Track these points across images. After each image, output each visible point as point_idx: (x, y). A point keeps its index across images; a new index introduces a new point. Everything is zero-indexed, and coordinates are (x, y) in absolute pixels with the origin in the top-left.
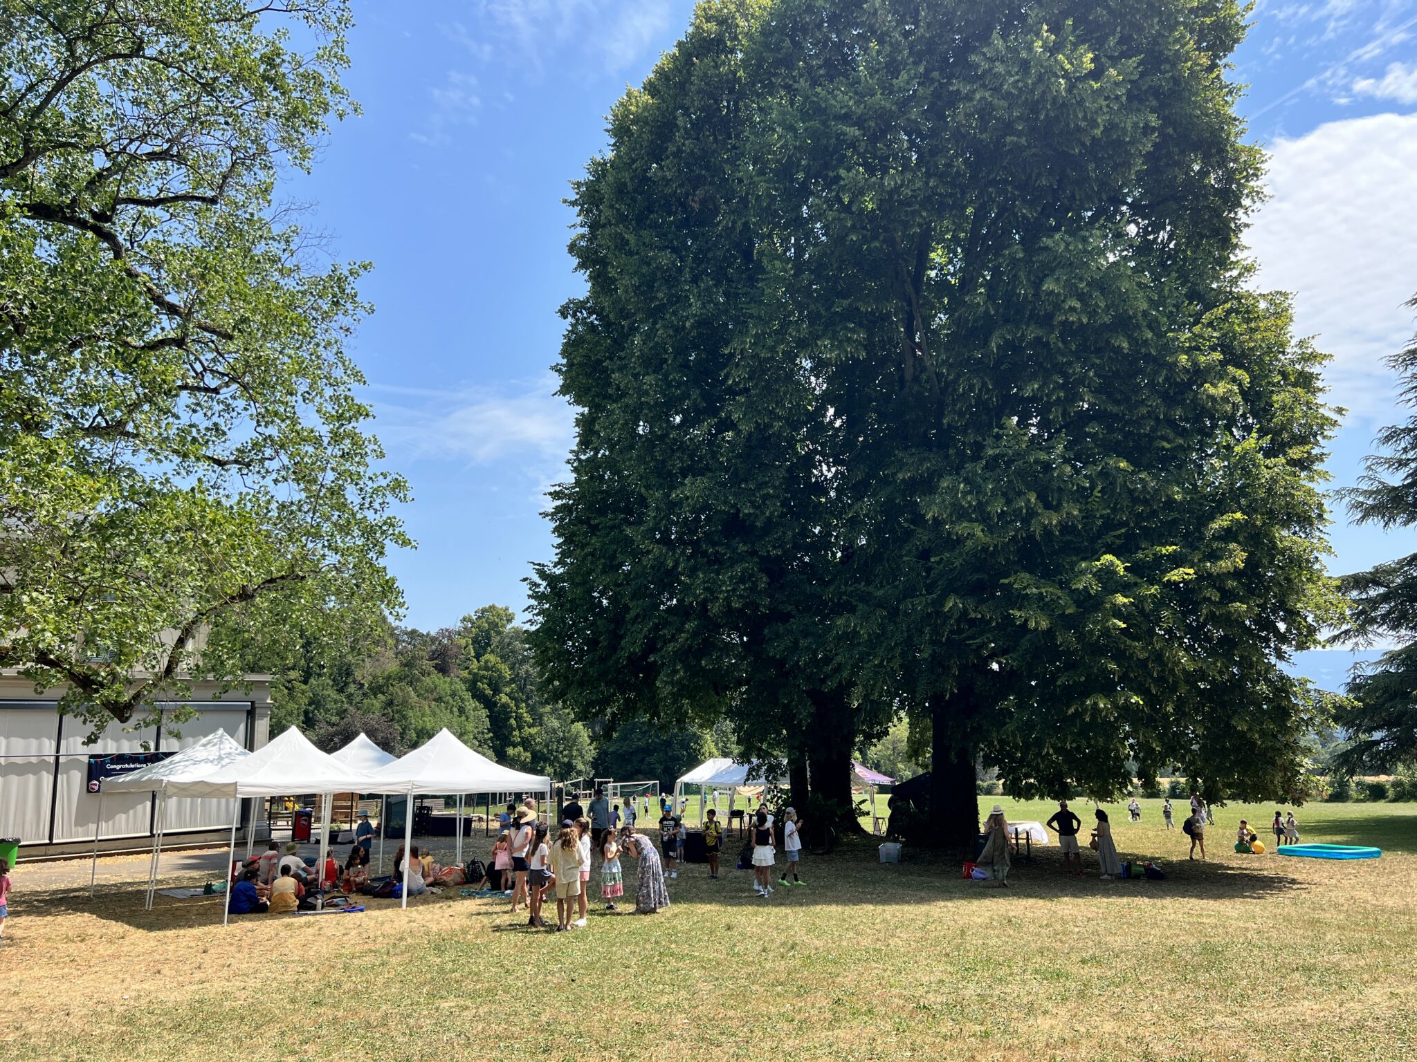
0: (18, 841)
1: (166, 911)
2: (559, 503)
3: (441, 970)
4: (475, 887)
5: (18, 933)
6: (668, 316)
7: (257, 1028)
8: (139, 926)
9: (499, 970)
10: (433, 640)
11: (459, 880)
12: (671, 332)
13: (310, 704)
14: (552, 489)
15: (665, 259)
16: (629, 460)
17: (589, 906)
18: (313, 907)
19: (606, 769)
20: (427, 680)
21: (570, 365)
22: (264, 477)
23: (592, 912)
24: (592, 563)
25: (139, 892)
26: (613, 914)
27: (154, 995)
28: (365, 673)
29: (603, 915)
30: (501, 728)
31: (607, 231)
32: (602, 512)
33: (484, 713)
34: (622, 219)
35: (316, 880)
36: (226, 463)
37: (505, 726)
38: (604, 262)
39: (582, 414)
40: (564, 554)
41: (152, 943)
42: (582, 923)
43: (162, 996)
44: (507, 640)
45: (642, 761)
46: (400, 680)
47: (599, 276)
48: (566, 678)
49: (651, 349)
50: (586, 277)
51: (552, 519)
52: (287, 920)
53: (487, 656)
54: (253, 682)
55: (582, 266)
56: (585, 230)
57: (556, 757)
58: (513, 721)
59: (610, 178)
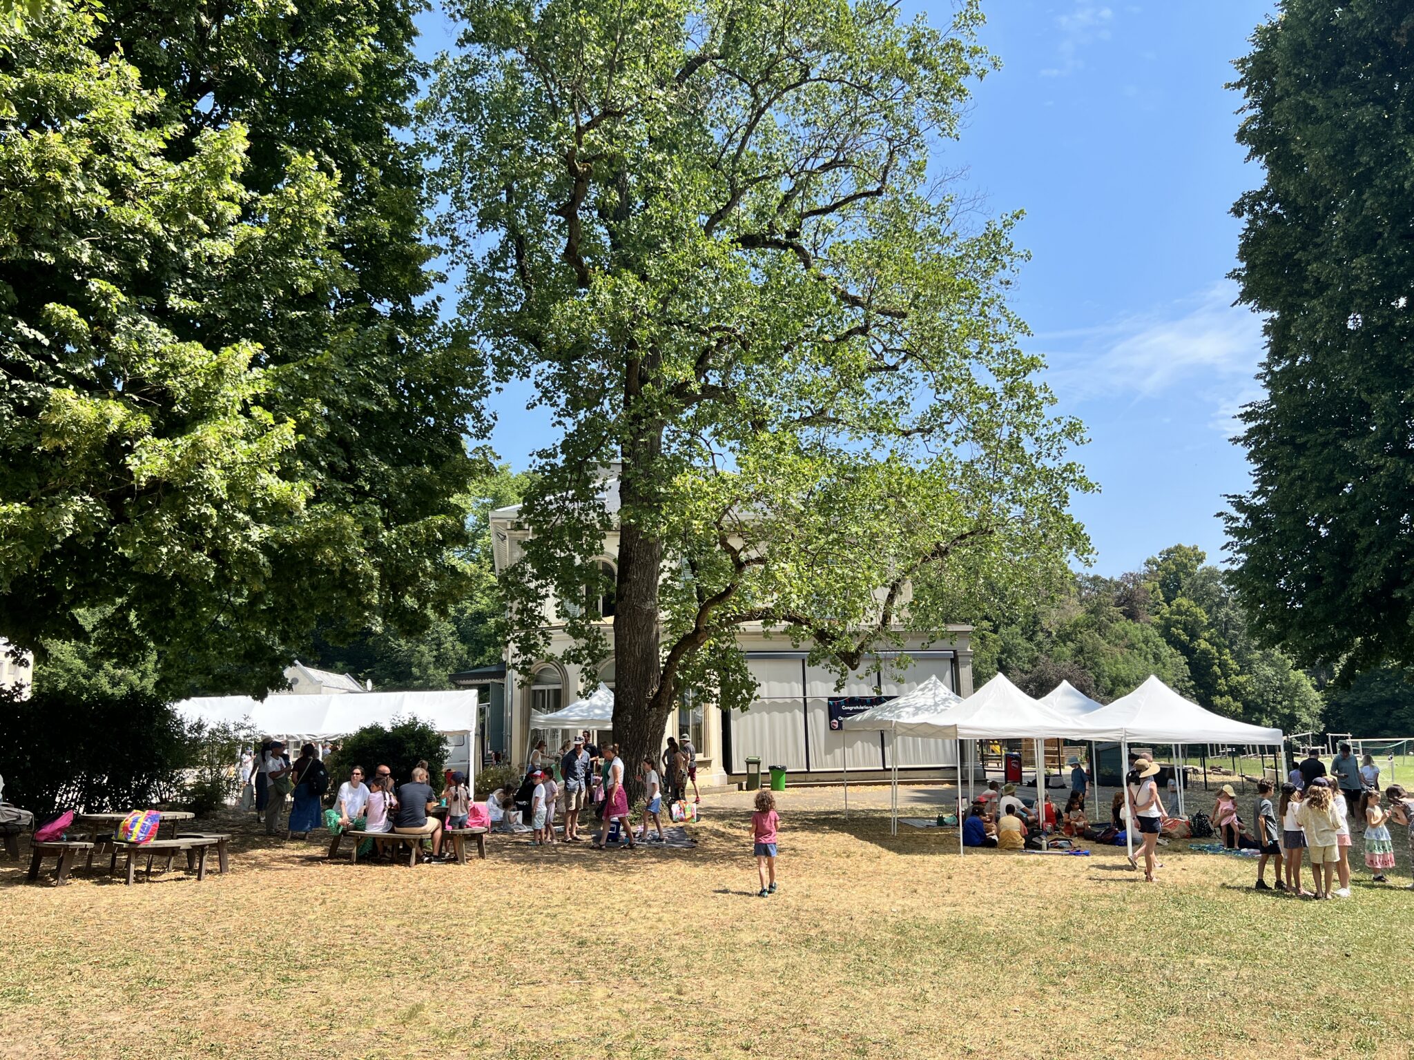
0: (784, 768)
1: (909, 838)
2: (1253, 424)
3: (1186, 925)
4: (1205, 843)
5: (799, 846)
6: (1378, 182)
7: (1014, 955)
8: (890, 849)
9: (1252, 932)
10: (1118, 585)
11: (1185, 833)
12: (1384, 199)
13: (1002, 653)
14: (1243, 411)
15: (1367, 114)
16: (1340, 362)
17: (1352, 875)
18: (1039, 847)
19: (1340, 722)
20: (1116, 627)
21: (1251, 267)
22: (945, 440)
23: (1357, 882)
24: (1302, 488)
25: (883, 818)
26: (1384, 887)
27: (916, 911)
28: (1052, 619)
29: (1371, 887)
30: (1203, 675)
31: (1286, 102)
32: (1308, 428)
33: (1182, 660)
34: (1304, 84)
35: (1037, 821)
36: (909, 433)
37: (1209, 674)
38: (1284, 141)
39: (1272, 320)
40: (1264, 481)
41: (903, 865)
42: (1345, 893)
43: (923, 913)
44: (1200, 582)
45: (1389, 714)
46: (1088, 627)
47: (1278, 158)
48: (1283, 620)
49: (1357, 226)
50: (1262, 163)
51: (1245, 444)
52: (1016, 856)
53: (1178, 600)
54: (956, 633)
55: (1255, 152)
56: (1256, 111)
57: (1273, 708)
58: (1216, 668)
59: (1283, 43)
